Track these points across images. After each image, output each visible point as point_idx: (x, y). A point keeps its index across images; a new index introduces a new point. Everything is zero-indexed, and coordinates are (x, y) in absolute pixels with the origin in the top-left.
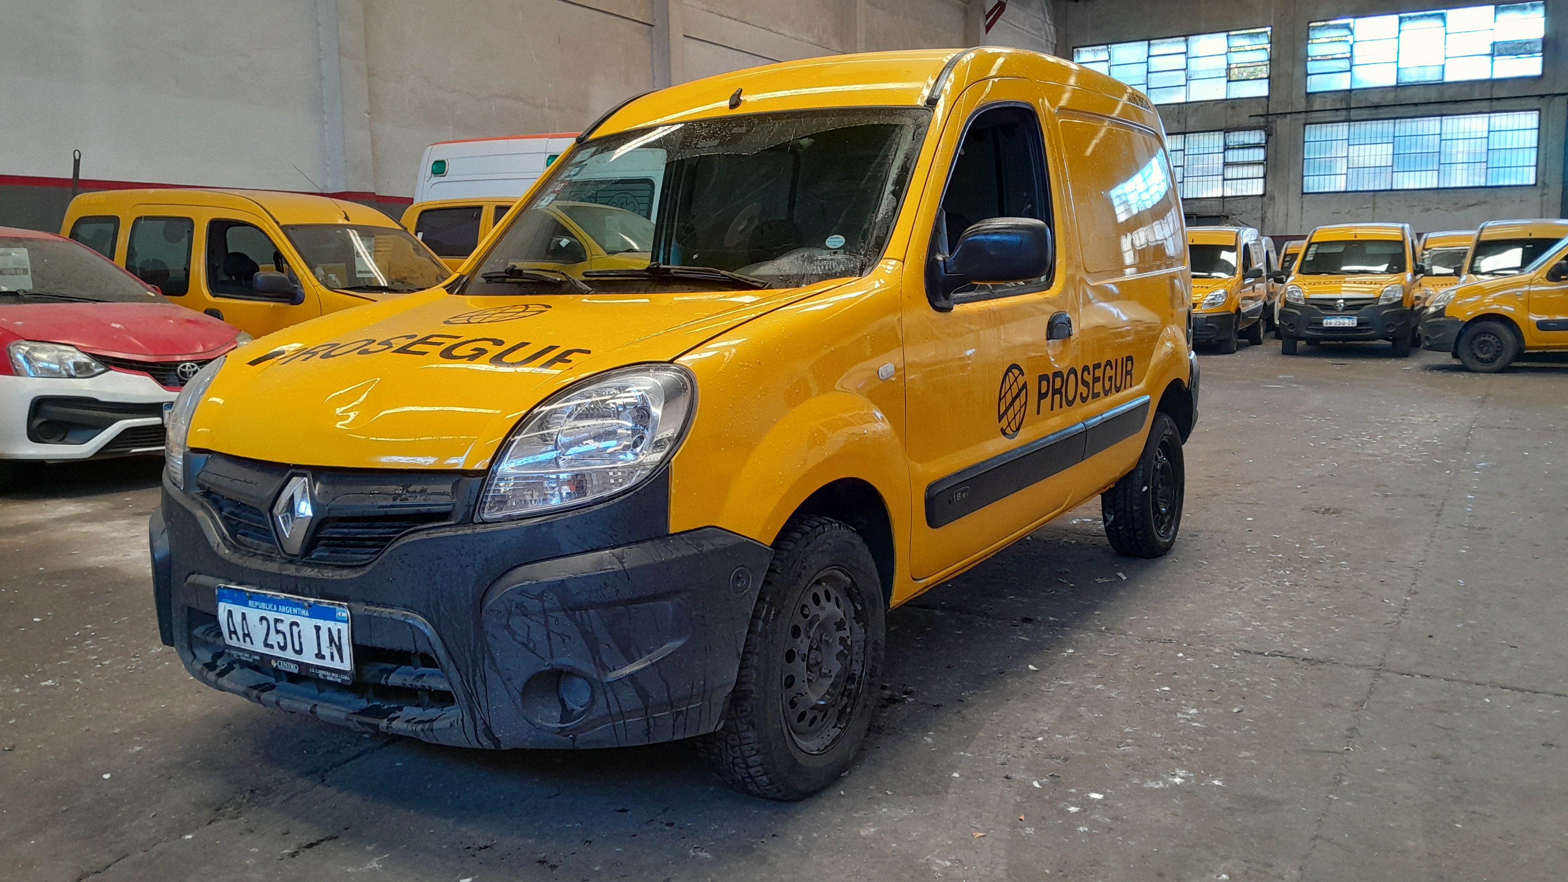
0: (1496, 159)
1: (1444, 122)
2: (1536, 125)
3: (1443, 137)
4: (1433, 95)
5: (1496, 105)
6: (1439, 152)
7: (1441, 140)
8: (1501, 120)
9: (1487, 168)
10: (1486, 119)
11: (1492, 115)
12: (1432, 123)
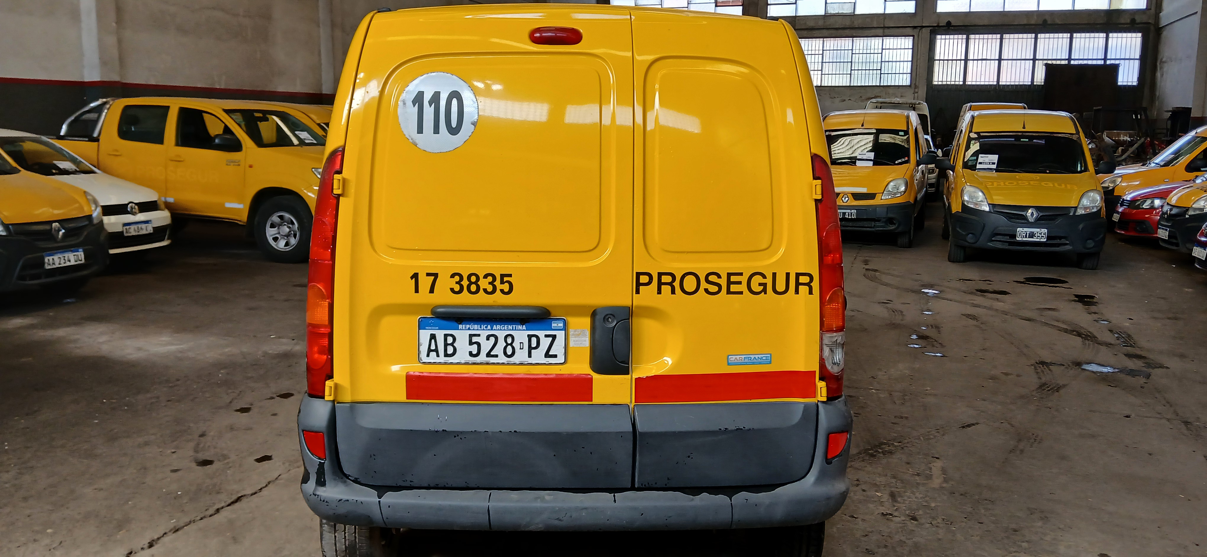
0: (886, 68)
1: (855, 41)
2: (911, 47)
3: (854, 52)
4: (847, 23)
5: (887, 31)
6: (851, 62)
7: (852, 54)
8: (889, 42)
9: (881, 74)
10: (881, 41)
11: (884, 38)
12: (847, 42)
